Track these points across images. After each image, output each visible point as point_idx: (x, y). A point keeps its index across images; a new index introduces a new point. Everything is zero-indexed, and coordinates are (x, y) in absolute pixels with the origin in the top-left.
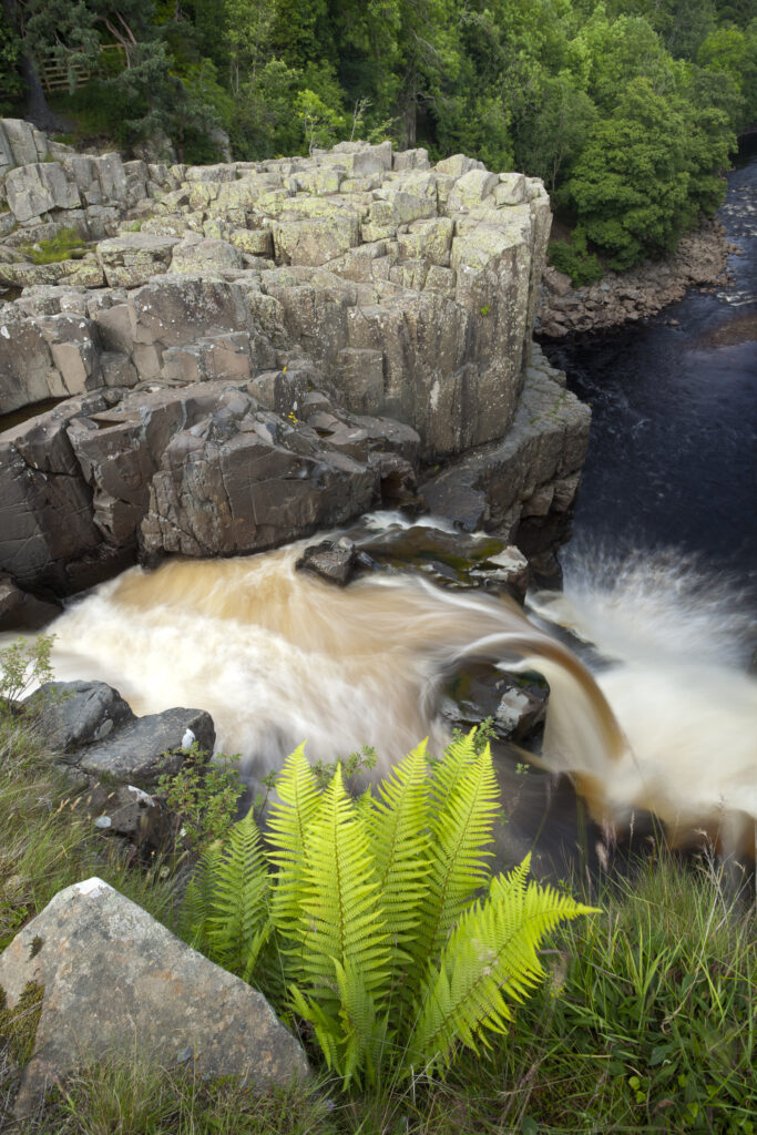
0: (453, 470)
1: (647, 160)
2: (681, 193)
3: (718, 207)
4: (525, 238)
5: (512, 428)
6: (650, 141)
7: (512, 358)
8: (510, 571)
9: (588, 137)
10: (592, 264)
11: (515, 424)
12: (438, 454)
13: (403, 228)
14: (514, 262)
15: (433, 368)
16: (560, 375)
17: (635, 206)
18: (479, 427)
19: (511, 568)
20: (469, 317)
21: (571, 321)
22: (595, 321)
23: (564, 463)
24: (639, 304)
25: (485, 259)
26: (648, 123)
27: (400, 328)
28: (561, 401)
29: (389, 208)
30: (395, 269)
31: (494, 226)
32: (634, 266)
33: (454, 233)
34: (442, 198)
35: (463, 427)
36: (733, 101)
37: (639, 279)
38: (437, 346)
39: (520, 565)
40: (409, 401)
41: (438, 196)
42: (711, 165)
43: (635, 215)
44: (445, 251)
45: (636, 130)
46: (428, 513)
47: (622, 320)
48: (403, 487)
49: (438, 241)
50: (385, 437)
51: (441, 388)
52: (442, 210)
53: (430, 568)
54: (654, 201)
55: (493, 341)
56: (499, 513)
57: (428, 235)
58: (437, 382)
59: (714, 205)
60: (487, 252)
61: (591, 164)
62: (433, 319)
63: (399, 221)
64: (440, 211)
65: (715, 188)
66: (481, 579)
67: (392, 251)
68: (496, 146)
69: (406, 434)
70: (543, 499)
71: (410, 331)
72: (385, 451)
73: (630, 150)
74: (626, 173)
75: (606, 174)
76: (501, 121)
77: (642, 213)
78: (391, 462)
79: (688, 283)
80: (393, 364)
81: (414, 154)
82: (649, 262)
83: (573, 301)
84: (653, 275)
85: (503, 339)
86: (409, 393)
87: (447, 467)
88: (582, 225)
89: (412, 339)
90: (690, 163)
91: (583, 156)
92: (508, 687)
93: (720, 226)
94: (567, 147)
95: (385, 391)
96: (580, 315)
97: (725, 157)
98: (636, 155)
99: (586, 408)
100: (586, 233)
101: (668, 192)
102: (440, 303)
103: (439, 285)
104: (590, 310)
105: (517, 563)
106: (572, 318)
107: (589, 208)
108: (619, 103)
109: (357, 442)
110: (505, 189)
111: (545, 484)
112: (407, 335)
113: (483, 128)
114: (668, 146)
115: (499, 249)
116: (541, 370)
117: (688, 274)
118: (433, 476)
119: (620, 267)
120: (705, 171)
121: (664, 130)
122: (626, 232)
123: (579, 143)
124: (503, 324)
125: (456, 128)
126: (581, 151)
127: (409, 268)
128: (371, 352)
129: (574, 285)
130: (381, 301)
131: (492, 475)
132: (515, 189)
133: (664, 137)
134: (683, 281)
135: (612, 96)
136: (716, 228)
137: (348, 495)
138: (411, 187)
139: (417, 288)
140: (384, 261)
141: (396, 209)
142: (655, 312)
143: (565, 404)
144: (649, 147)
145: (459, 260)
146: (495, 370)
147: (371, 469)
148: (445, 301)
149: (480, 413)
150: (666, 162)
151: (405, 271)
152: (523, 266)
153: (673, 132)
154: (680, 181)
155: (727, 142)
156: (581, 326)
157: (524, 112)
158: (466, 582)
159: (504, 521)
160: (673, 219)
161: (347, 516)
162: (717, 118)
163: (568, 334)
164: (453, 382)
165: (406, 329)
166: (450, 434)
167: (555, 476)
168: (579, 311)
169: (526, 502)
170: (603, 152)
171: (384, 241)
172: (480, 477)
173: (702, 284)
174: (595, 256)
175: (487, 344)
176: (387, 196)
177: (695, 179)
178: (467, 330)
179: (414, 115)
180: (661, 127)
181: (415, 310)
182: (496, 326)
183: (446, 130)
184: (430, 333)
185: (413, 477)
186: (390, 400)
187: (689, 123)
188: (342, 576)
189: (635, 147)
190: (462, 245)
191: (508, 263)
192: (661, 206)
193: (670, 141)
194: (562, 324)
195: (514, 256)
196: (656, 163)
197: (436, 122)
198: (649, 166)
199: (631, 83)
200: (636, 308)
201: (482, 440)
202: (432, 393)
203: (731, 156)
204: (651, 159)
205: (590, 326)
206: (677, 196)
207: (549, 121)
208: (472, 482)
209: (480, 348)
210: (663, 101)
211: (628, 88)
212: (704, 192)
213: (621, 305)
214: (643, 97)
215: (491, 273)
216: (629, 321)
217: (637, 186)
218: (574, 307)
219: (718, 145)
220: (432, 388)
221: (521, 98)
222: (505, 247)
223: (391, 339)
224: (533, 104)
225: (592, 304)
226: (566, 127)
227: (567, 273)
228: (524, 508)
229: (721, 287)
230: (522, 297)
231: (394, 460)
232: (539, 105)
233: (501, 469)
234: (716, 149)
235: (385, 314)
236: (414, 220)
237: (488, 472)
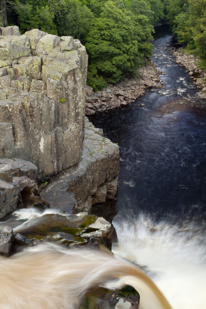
0: (55, 183)
1: (118, 35)
2: (135, 49)
3: (151, 55)
4: (78, 65)
5: (82, 159)
6: (118, 27)
7: (78, 123)
8: (103, 231)
9: (91, 25)
10: (100, 81)
11: (83, 157)
12: (46, 176)
13: (15, 61)
14: (74, 77)
15: (39, 130)
16: (100, 130)
17: (116, 55)
18: (66, 160)
19: (103, 229)
20: (55, 104)
21: (95, 107)
22: (107, 106)
23: (110, 174)
24: (125, 97)
25: (60, 76)
26: (116, 20)
27: (21, 111)
28: (103, 143)
29: (7, 51)
30: (13, 82)
31: (62, 60)
32: (120, 81)
33: (42, 64)
34: (33, 48)
35: (58, 160)
36: (149, 12)
37: (123, 86)
38: (41, 119)
39: (107, 227)
40: (28, 149)
41: (31, 46)
42: (145, 38)
43: (117, 58)
44: (38, 73)
45: (112, 23)
46: (49, 207)
47: (119, 105)
48: (33, 194)
49: (34, 67)
50: (19, 169)
51: (45, 140)
52: (34, 53)
53: (58, 236)
54: (124, 52)
55: (68, 115)
56: (81, 204)
57: (29, 65)
58: (42, 138)
59: (150, 54)
60: (60, 72)
61: (94, 36)
62: (37, 105)
63: (12, 58)
64: (33, 53)
65: (149, 48)
66: (88, 238)
67: (10, 73)
68: (49, 28)
69: (30, 166)
70: (102, 193)
71: (26, 112)
72: (20, 176)
73: (110, 31)
74: (110, 40)
75: (102, 41)
76: (50, 17)
77: (120, 58)
78: (24, 181)
79: (145, 87)
80: (18, 130)
81: (12, 28)
82: (126, 79)
83: (95, 98)
84: (129, 84)
85: (73, 114)
86: (29, 145)
87: (51, 182)
88: (94, 63)
89: (27, 116)
90: (137, 37)
91: (90, 33)
92: (117, 298)
93: (153, 63)
94: (82, 29)
95: (15, 144)
96: (99, 104)
97: (150, 34)
98: (113, 33)
99: (116, 145)
100: (96, 66)
101: (129, 49)
102: (40, 97)
103: (38, 89)
104: (104, 101)
105: (106, 226)
106: (96, 106)
107: (96, 56)
108: (102, 11)
109: (6, 171)
110: (64, 43)
111: (102, 185)
112: (24, 114)
113: (41, 20)
114: (126, 29)
115: (66, 70)
116: (91, 129)
117: (144, 83)
118: (45, 188)
119: (114, 82)
120: (143, 41)
121: (123, 23)
122: (114, 66)
123: (87, 28)
124: (72, 106)
125: (28, 19)
126: (89, 31)
127: (21, 81)
128: (5, 124)
129: (94, 90)
130: (8, 97)
131: (76, 183)
132: (69, 44)
133: (124, 26)
134: (143, 87)
135: (99, 8)
136: (152, 63)
137: (4, 201)
138: (17, 42)
139: (26, 90)
140: (7, 77)
141: (10, 52)
142: (134, 101)
143: (105, 144)
144: (118, 30)
145: (47, 76)
146: (71, 129)
147: (15, 186)
148: (43, 96)
149: (65, 152)
150: (126, 36)
151: (19, 82)
152: (79, 79)
153: (128, 24)
154: (134, 44)
155: (150, 29)
156: (100, 109)
157: (60, 13)
158: (79, 241)
159: (84, 208)
160: (134, 60)
161: (5, 214)
162: (144, 19)
163: (95, 113)
164: (50, 137)
165: (24, 111)
166: (51, 164)
167: (106, 181)
168: (99, 102)
169: (94, 196)
170: (98, 32)
171: (6, 67)
172: (70, 185)
173: (151, 88)
174: (102, 77)
175: (65, 117)
176: (5, 46)
177: (140, 43)
178: (55, 110)
179: (6, 12)
180: (122, 22)
181: (27, 101)
182: (69, 107)
183: (23, 20)
184: (36, 112)
185: (37, 189)
186: (18, 149)
187: (133, 20)
188: (7, 251)
189: (112, 30)
190: (47, 69)
191: (71, 77)
192: (128, 55)
193: (127, 27)
194: (91, 108)
195: (74, 74)
196: (123, 37)
197: (18, 15)
198: (120, 38)
199: (106, 3)
200: (125, 99)
201: (68, 166)
202: (40, 143)
203: (152, 34)
204: (120, 35)
205: (105, 109)
206: (134, 50)
207: (73, 18)
208: (66, 189)
209: (62, 119)
210: (121, 11)
211: (105, 5)
212: (144, 49)
213: (118, 98)
214: (112, 9)
215: (64, 82)
216: (122, 106)
217: (116, 46)
218: (96, 101)
219: (146, 30)
220: (40, 141)
221: (58, 8)
222: (69, 70)
223: (16, 117)
224: (63, 10)
225: (104, 99)
226: (80, 20)
227: (90, 85)
228: (93, 200)
229: (160, 88)
230: (80, 93)
231: (25, 180)
232: (67, 11)
233: (80, 180)
234: (146, 31)
235: (11, 104)
236: (20, 58)
237: (74, 183)
